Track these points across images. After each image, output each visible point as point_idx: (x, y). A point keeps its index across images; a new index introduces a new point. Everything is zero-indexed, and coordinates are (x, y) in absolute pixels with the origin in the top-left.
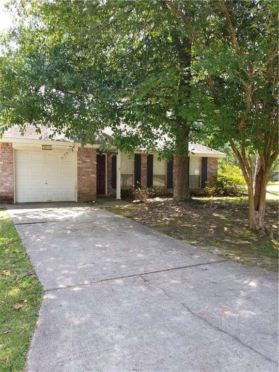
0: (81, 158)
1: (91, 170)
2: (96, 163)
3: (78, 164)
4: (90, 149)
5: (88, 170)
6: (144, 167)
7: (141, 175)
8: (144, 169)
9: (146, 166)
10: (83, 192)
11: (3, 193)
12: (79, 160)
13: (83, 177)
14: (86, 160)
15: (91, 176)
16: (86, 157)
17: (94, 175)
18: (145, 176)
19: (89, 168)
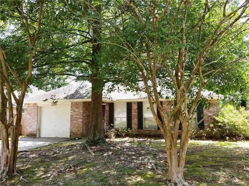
0: (73, 109)
1: (78, 116)
2: (82, 111)
3: (71, 113)
4: (78, 102)
5: (77, 116)
6: (135, 112)
7: (133, 118)
8: (134, 113)
9: (137, 111)
10: (73, 132)
11: (32, 131)
12: (71, 110)
13: (74, 122)
14: (76, 110)
15: (78, 120)
16: (76, 108)
17: (80, 120)
18: (135, 119)
19: (77, 115)
